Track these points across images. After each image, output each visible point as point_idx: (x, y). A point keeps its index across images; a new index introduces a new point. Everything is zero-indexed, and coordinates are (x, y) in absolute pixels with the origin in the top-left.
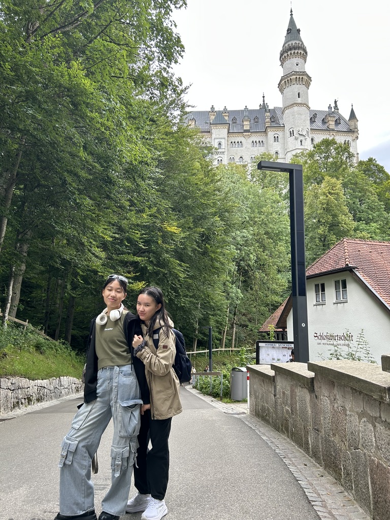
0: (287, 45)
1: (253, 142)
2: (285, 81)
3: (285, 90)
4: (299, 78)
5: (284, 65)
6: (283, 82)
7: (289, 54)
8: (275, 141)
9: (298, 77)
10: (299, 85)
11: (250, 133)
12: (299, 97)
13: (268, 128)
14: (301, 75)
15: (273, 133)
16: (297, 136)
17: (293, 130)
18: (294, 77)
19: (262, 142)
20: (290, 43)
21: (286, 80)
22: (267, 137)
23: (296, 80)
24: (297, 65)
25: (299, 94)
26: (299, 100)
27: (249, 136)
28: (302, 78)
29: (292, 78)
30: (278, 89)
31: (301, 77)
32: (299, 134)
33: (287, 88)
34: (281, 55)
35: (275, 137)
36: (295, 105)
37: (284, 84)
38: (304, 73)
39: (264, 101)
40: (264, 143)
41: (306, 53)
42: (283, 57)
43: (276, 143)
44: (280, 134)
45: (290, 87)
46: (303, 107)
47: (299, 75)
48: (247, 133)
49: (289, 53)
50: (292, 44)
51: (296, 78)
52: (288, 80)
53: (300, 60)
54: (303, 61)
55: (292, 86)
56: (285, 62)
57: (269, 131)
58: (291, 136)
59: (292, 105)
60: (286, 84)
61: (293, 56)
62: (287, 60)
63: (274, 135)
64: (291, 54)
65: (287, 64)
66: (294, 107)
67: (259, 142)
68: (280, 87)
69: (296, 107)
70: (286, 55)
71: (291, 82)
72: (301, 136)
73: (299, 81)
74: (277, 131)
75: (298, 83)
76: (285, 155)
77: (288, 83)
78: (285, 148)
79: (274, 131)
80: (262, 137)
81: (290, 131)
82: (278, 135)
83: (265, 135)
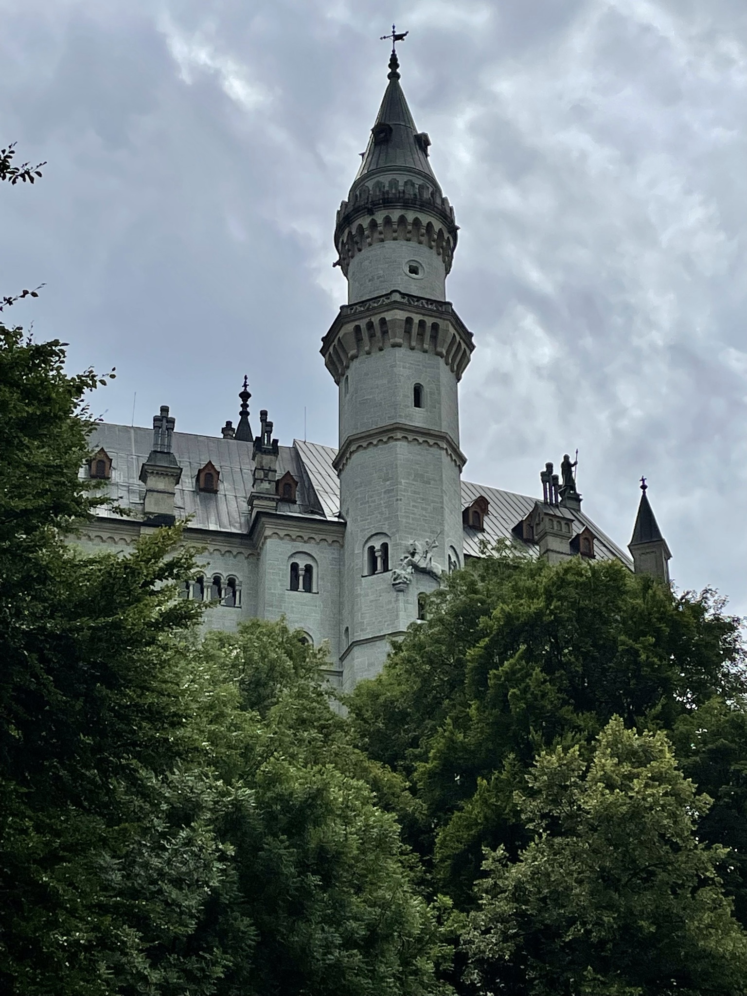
0: (370, 184)
2: (358, 329)
3: (354, 364)
4: (422, 323)
5: (353, 264)
6: (349, 327)
7: (380, 221)
8: (294, 587)
9: (417, 318)
10: (418, 355)
12: (417, 404)
13: (263, 519)
14: (431, 314)
15: (289, 547)
16: (406, 572)
17: (385, 546)
18: (400, 315)
19: (231, 583)
20: (385, 179)
21: (363, 324)
22: (257, 565)
23: (408, 332)
24: (414, 270)
25: (418, 391)
26: (418, 418)
28: (435, 326)
29: (388, 316)
30: (322, 360)
31: (430, 321)
32: (416, 567)
33: (362, 357)
34: (345, 219)
35: (294, 567)
36: (399, 435)
37: (352, 339)
38: (444, 309)
39: (244, 414)
40: (243, 588)
41: (453, 230)
42: (353, 229)
43: (300, 596)
44: (322, 556)
45: (376, 355)
46: (434, 450)
47: (423, 311)
49: (379, 217)
50: (394, 183)
51: (409, 321)
52: (370, 325)
53: (428, 257)
54: (438, 262)
55: (388, 350)
56: (360, 250)
57: (270, 537)
58: (373, 570)
59: (384, 432)
60: (359, 340)
61: (395, 231)
62: (370, 245)
63: (292, 556)
64: (388, 221)
65: (367, 263)
66: (392, 443)
67: (217, 581)
68: (331, 348)
69: (404, 443)
70: (365, 222)
71: (385, 333)
72: (421, 576)
73: (421, 335)
74: (305, 542)
75: (414, 344)
76: (342, 659)
77: (372, 336)
78: (340, 622)
79: (294, 540)
80: (231, 560)
81: (372, 548)
82: (310, 562)
83: (247, 552)
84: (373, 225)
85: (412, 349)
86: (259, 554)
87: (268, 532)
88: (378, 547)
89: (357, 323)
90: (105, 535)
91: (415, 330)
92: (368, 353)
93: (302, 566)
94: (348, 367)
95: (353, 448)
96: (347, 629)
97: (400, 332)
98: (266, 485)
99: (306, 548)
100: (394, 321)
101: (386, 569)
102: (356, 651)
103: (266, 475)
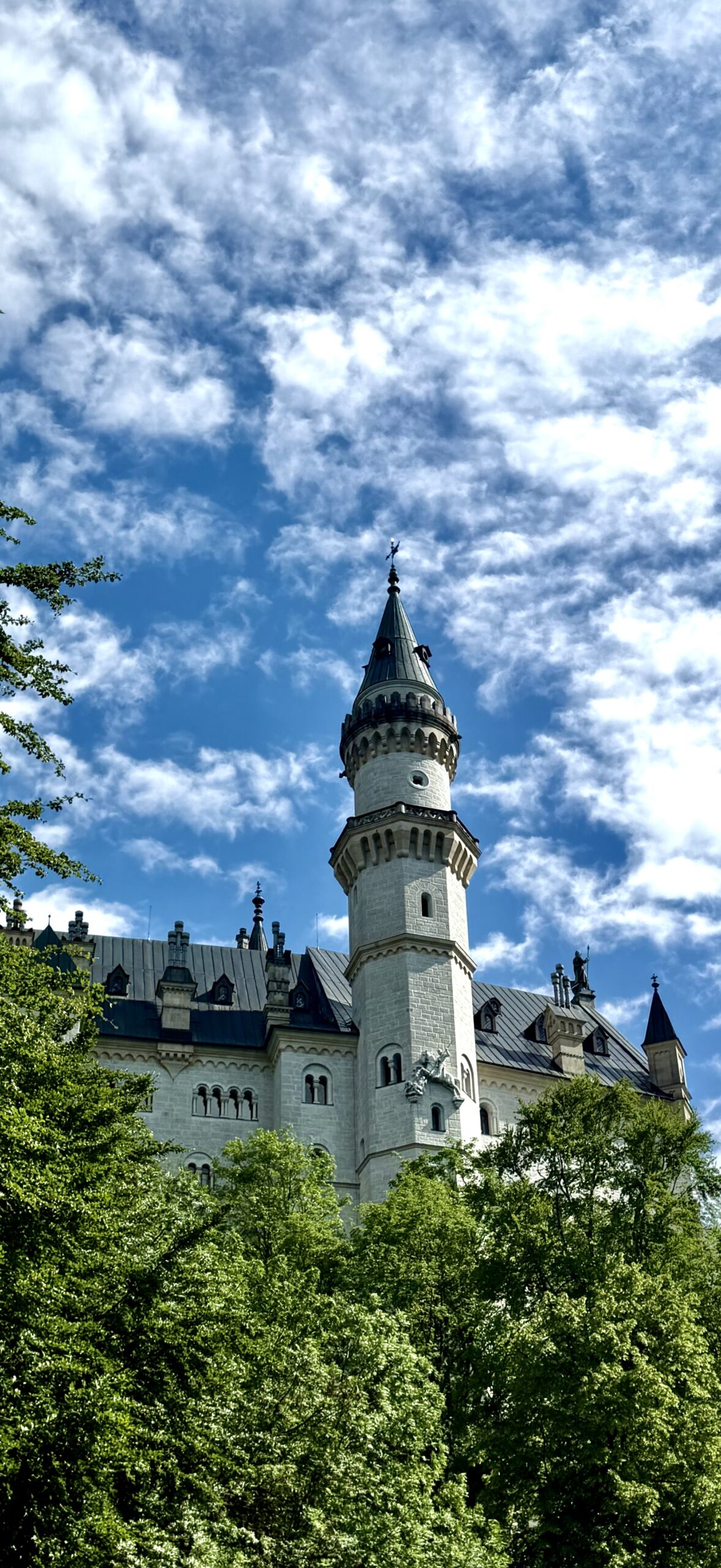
0: (371, 697)
1: (202, 1091)
2: (364, 841)
3: (364, 875)
4: (427, 834)
5: (359, 776)
6: (357, 839)
7: (383, 733)
8: (310, 1100)
9: (422, 829)
10: (423, 865)
11: (189, 1049)
12: (426, 912)
13: (277, 1032)
14: (436, 823)
15: (303, 1060)
16: (419, 1083)
17: (397, 1058)
18: (407, 826)
19: (248, 1095)
20: (386, 691)
21: (369, 835)
22: (272, 1079)
23: (413, 842)
24: (418, 780)
25: (425, 901)
26: (426, 928)
27: (186, 1063)
28: (440, 836)
29: (394, 827)
30: (331, 871)
31: (435, 831)
32: (428, 1078)
33: (370, 868)
34: (350, 730)
35: (309, 1079)
36: (408, 946)
37: (359, 850)
38: (448, 818)
39: (257, 920)
40: (259, 1101)
41: (456, 739)
42: (358, 740)
43: (316, 1109)
44: (336, 1067)
45: (384, 866)
47: (428, 821)
48: (178, 1048)
49: (383, 730)
50: (396, 696)
51: (414, 831)
52: (377, 837)
54: (442, 771)
55: (395, 861)
56: (365, 762)
57: (284, 1050)
58: (387, 1081)
59: (394, 942)
60: (366, 851)
61: (398, 743)
62: (374, 757)
63: (306, 1068)
64: (391, 734)
65: (372, 774)
66: (401, 954)
67: (233, 1094)
68: (339, 860)
69: (413, 953)
70: (369, 734)
71: (391, 844)
72: (433, 1086)
73: (427, 844)
74: (319, 1054)
75: (420, 853)
76: (358, 1172)
77: (378, 848)
78: (355, 1134)
79: (308, 1053)
80: (247, 1075)
81: (385, 1060)
82: (325, 1074)
83: (261, 1065)
84: (377, 737)
85: (418, 859)
86: (274, 1067)
87: (282, 1046)
88: (390, 1058)
89: (362, 835)
90: (123, 1053)
91: (420, 840)
92: (376, 864)
93: (316, 1078)
94: (356, 878)
95: (364, 958)
96: (363, 1141)
97: (406, 843)
98: (279, 997)
99: (321, 1059)
100: (400, 831)
101: (399, 1080)
102: (373, 1164)
103: (279, 987)
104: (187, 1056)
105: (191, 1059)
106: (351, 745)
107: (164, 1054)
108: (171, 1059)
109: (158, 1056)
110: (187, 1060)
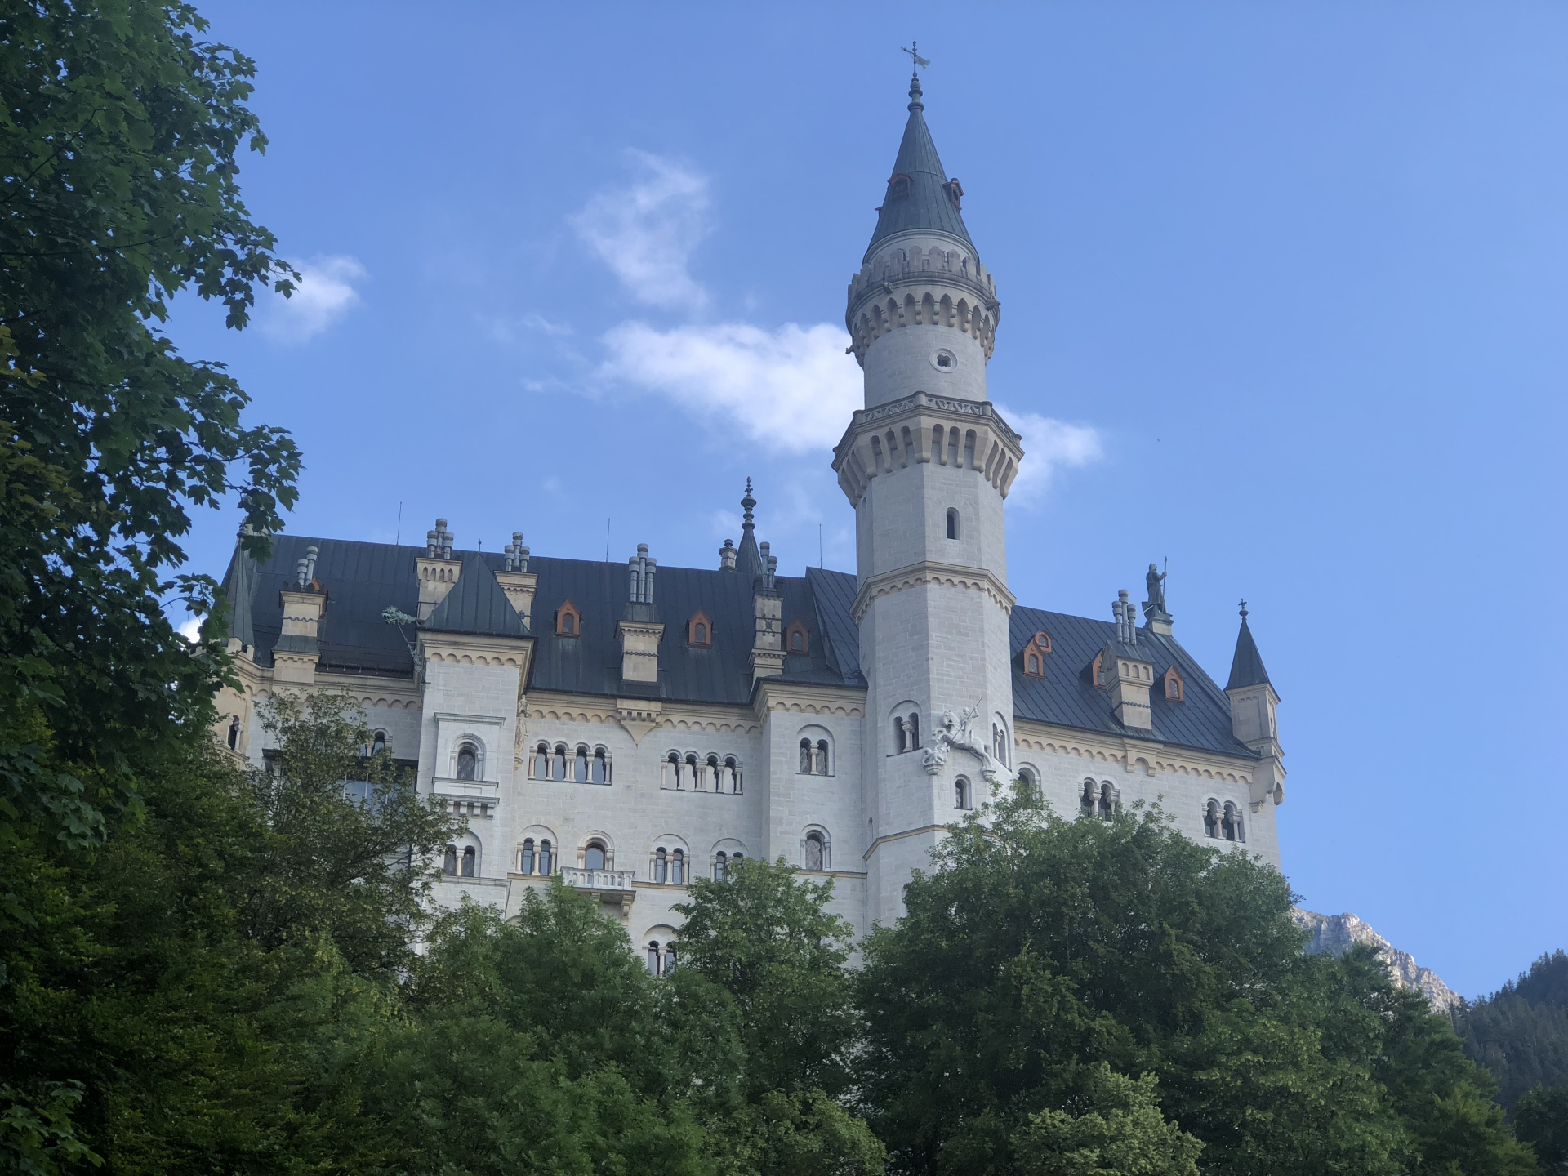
0: (885, 252)
1: (673, 759)
2: (875, 440)
3: (873, 485)
4: (954, 432)
5: (871, 352)
6: (864, 440)
7: (900, 301)
8: (807, 770)
9: (947, 425)
10: (948, 471)
11: (656, 706)
12: (951, 534)
13: (766, 686)
14: (966, 417)
15: (797, 720)
16: (940, 751)
17: (914, 718)
18: (927, 423)
19: (730, 763)
21: (881, 433)
22: (760, 740)
23: (937, 442)
24: (943, 362)
25: (951, 518)
26: (952, 553)
28: (971, 434)
29: (913, 424)
30: (834, 477)
31: (964, 428)
32: (952, 744)
33: (883, 473)
34: (858, 296)
35: (805, 744)
36: (929, 576)
37: (870, 453)
38: (983, 412)
39: (748, 527)
40: (744, 772)
41: (993, 308)
42: (868, 309)
43: (814, 781)
44: (839, 729)
45: (899, 473)
46: (974, 592)
47: (955, 415)
48: (642, 705)
49: (899, 296)
51: (938, 429)
52: (890, 435)
53: (960, 342)
54: (973, 349)
55: (914, 467)
56: (876, 338)
57: (774, 708)
58: (901, 748)
59: (912, 572)
60: (878, 454)
61: (919, 314)
62: (889, 330)
63: (802, 730)
64: (910, 300)
65: (887, 352)
66: (920, 587)
67: (712, 761)
68: (845, 463)
69: (936, 586)
70: (883, 303)
71: (909, 444)
72: (959, 755)
73: (954, 445)
74: (817, 712)
75: (944, 457)
76: (866, 858)
77: (893, 449)
78: (863, 812)
79: (802, 711)
80: (729, 737)
81: (899, 721)
82: (825, 737)
83: (747, 724)
84: (892, 306)
85: (943, 464)
86: (762, 727)
87: (772, 703)
88: (906, 719)
89: (872, 434)
90: (575, 712)
91: (946, 440)
92: (889, 471)
93: (814, 743)
94: (865, 488)
95: (874, 591)
96: (871, 821)
97: (928, 444)
98: (769, 638)
99: (819, 719)
100: (920, 430)
101: (916, 746)
102: (883, 848)
103: (769, 626)
104: (653, 715)
105: (659, 719)
106: (859, 314)
107: (625, 713)
108: (634, 720)
109: (618, 716)
110: (653, 721)
